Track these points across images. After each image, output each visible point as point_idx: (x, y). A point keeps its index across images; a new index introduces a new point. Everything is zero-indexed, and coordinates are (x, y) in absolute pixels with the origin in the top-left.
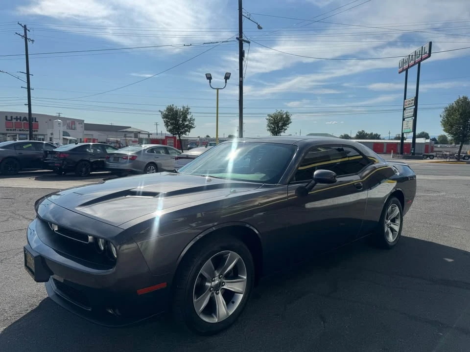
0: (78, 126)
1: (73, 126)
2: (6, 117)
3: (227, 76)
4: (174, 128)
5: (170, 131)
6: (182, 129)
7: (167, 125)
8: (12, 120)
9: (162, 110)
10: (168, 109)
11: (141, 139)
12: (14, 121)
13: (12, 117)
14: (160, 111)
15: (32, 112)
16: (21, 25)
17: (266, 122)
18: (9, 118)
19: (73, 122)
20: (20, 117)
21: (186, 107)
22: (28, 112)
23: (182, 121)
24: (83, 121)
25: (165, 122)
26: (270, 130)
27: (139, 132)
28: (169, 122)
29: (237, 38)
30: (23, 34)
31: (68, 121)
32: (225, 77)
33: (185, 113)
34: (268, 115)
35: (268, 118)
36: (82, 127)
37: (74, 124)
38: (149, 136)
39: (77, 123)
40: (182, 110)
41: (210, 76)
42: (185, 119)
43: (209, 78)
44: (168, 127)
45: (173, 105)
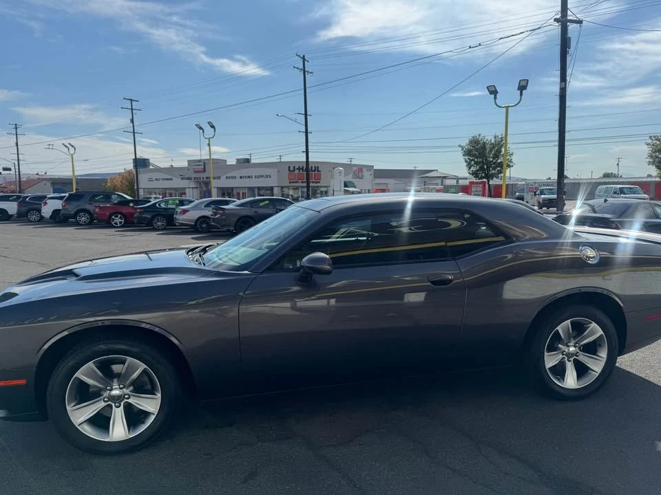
0: (366, 174)
1: (360, 174)
2: (289, 168)
3: (521, 84)
4: (482, 169)
5: (475, 174)
6: (494, 169)
7: (469, 166)
8: (294, 170)
9: (464, 144)
10: (471, 142)
11: (448, 186)
12: (297, 171)
13: (294, 167)
14: (459, 146)
15: (310, 160)
16: (299, 56)
17: (646, 150)
18: (292, 169)
19: (361, 168)
20: (303, 167)
21: (500, 137)
22: (305, 160)
23: (494, 158)
24: (373, 167)
25: (466, 162)
26: (653, 163)
27: (445, 177)
28: (473, 160)
29: (556, 20)
30: (301, 67)
31: (355, 168)
32: (519, 87)
33: (499, 146)
34: (650, 137)
35: (650, 141)
36: (371, 175)
37: (362, 171)
38: (458, 181)
39: (365, 170)
40: (493, 141)
41: (494, 89)
42: (496, 156)
43: (493, 92)
44: (470, 168)
45: (479, 135)
